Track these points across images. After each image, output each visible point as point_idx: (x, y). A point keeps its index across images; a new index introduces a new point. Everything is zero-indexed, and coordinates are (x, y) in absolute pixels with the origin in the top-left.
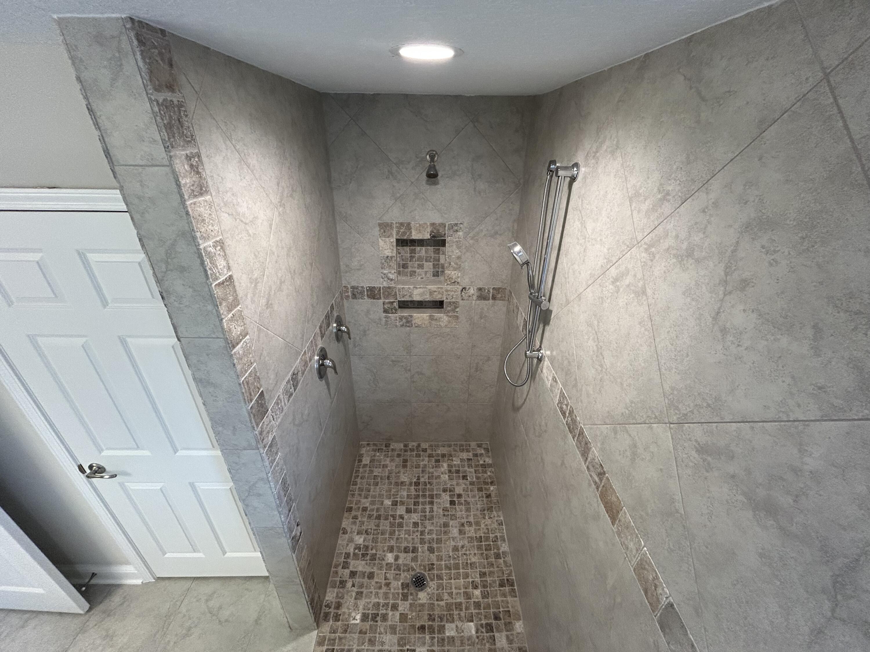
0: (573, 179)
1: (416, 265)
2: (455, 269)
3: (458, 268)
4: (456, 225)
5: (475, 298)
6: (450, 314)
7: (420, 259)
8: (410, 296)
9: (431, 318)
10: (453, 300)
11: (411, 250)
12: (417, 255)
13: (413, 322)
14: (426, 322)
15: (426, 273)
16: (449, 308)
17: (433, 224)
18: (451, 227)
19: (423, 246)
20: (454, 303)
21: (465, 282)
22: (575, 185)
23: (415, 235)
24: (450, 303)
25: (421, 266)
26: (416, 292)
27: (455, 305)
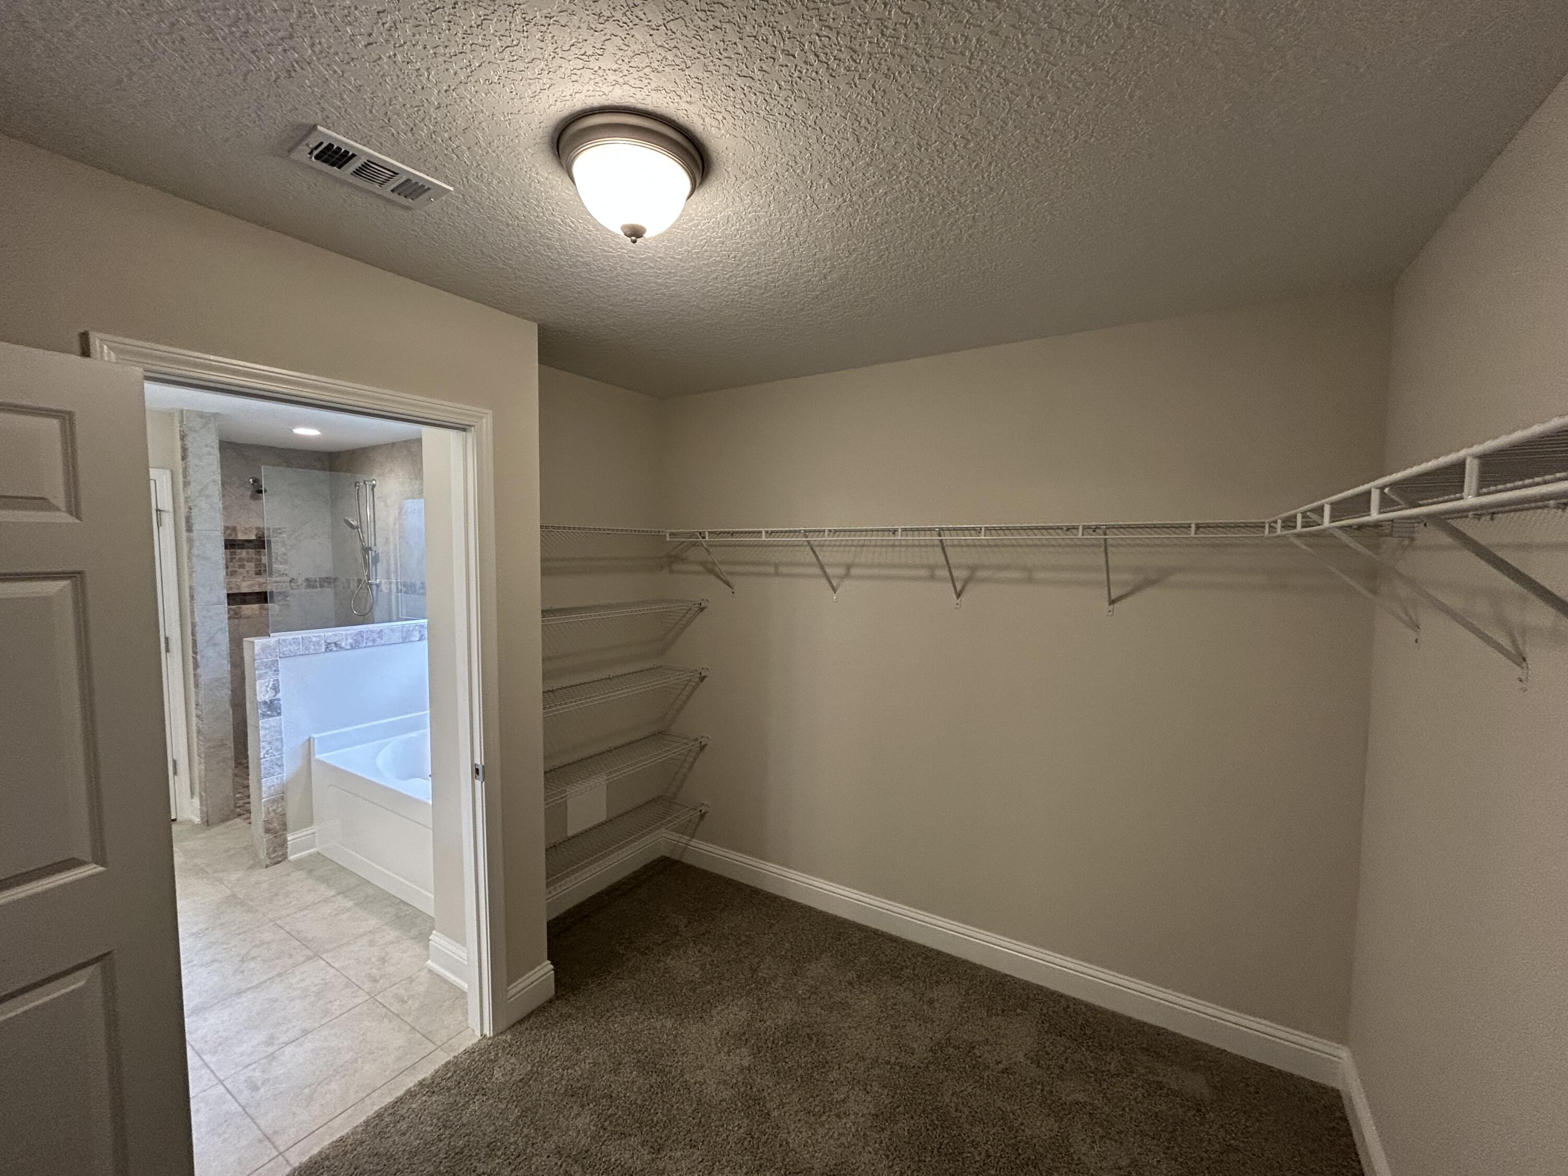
0: (374, 486)
1: (236, 566)
2: (281, 563)
3: (286, 562)
4: (279, 529)
5: (303, 586)
6: (281, 603)
7: (241, 560)
8: (238, 589)
9: (261, 608)
10: (284, 590)
11: (231, 552)
12: (237, 557)
13: (242, 613)
14: (257, 612)
15: (248, 572)
16: (280, 598)
17: (258, 528)
18: (275, 530)
19: (243, 548)
20: (284, 592)
21: (293, 573)
22: (375, 489)
23: (241, 537)
24: (280, 593)
25: (242, 566)
26: (244, 584)
27: (285, 595)
